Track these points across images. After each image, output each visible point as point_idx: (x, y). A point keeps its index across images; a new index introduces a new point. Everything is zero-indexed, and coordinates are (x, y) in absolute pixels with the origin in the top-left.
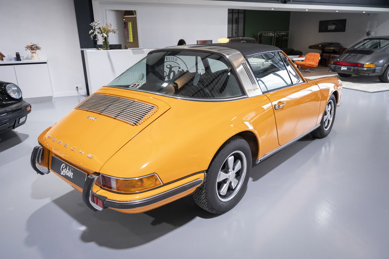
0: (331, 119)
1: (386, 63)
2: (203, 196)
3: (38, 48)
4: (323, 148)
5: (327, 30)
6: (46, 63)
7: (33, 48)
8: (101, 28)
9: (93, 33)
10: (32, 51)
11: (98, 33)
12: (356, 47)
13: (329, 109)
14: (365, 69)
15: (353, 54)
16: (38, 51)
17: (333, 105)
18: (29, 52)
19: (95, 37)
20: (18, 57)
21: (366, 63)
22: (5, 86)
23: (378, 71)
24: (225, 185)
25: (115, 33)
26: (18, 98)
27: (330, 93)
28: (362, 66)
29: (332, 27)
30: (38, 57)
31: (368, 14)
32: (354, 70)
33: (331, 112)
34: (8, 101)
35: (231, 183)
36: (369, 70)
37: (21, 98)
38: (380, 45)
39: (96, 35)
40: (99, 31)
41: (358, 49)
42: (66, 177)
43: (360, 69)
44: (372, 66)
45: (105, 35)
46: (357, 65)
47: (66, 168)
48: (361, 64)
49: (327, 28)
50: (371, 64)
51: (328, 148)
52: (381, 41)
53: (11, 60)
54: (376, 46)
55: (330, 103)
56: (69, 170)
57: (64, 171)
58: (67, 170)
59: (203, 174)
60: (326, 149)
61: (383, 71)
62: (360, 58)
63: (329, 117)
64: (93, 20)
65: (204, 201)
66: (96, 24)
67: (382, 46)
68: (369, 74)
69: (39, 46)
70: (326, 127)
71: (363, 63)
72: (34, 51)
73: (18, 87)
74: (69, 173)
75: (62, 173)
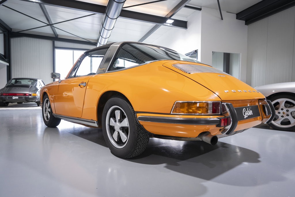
42: (249, 117)
47: (246, 110)
50: (35, 93)
56: (249, 110)
68: (35, 100)
74: (250, 113)
75: (245, 117)
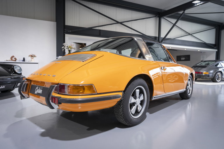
0: (191, 89)
1: (214, 72)
2: (121, 110)
3: (35, 56)
4: (188, 106)
5: (180, 60)
6: (38, 63)
7: (32, 56)
8: (68, 46)
9: (64, 48)
10: (32, 58)
11: (66, 48)
12: (198, 65)
13: (190, 83)
14: (204, 75)
15: (196, 68)
16: (34, 58)
17: (191, 81)
18: (30, 58)
19: (64, 50)
20: (24, 60)
21: (204, 72)
22: (14, 67)
23: (211, 76)
24: (134, 107)
25: (75, 49)
26: (19, 73)
27: (189, 74)
28: (202, 73)
29: (184, 59)
30: (34, 60)
31: (201, 52)
32: (198, 75)
33: (190, 85)
34: (13, 73)
35: (137, 106)
36: (206, 75)
37: (21, 73)
38: (209, 64)
39: (65, 49)
40: (67, 47)
41: (199, 66)
43: (201, 74)
44: (207, 73)
45: (70, 49)
46: (199, 73)
47: (39, 89)
48: (201, 72)
49: (181, 59)
50: (207, 72)
51: (191, 106)
52: (210, 62)
53: (20, 61)
54: (208, 64)
55: (189, 80)
56: (40, 89)
57: (37, 91)
58: (39, 90)
59: (121, 93)
60: (190, 106)
61: (213, 76)
62: (200, 70)
63: (190, 87)
64: (64, 42)
65: (122, 113)
66: (66, 44)
67: (210, 64)
68: (206, 77)
69: (36, 55)
70: (189, 93)
71: (202, 72)
72: (33, 58)
73: (20, 68)
74: (40, 91)
75: (36, 93)
